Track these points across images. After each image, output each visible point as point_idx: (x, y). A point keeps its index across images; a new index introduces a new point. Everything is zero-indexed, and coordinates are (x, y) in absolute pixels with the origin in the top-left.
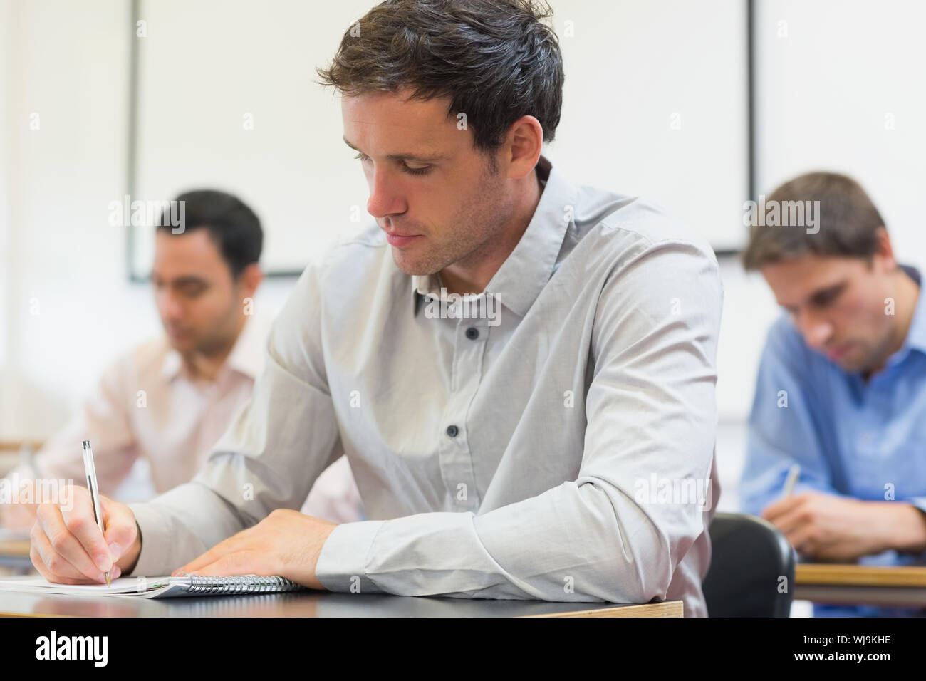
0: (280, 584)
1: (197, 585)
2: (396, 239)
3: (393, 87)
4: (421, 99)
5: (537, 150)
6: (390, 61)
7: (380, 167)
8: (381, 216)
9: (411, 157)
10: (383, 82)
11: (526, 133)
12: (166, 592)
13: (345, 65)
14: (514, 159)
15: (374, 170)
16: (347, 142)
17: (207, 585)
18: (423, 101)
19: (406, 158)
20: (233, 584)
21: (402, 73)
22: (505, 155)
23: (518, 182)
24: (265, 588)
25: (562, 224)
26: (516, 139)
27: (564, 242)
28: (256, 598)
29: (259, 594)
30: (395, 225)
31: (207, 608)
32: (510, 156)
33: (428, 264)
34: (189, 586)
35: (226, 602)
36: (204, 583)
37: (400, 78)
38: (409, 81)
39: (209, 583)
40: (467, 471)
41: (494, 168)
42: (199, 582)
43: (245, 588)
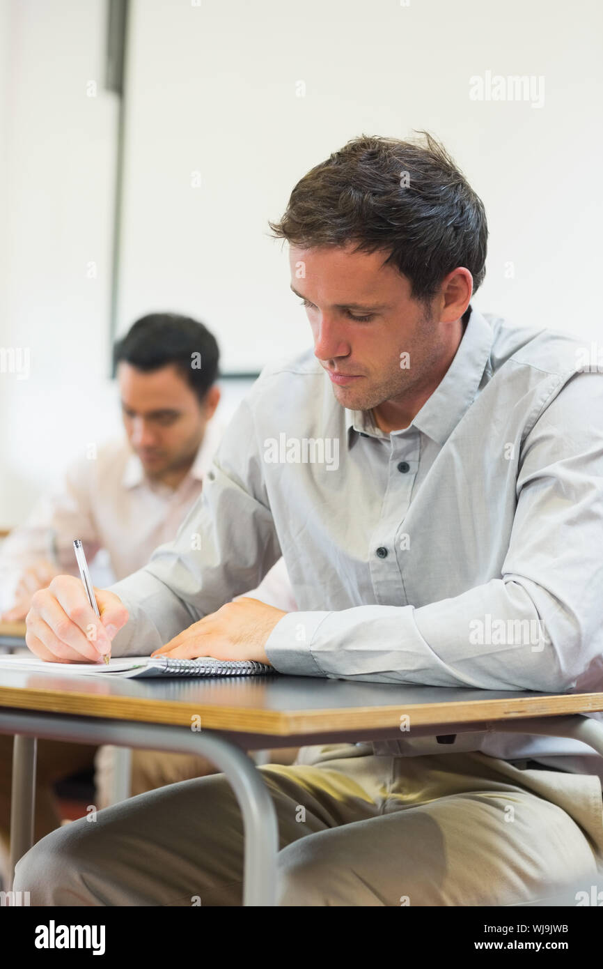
0: (254, 668)
1: (172, 667)
2: (339, 378)
3: (340, 241)
4: (365, 252)
5: (466, 299)
6: (338, 217)
7: (326, 315)
8: (325, 360)
9: (355, 307)
10: (332, 236)
11: (460, 283)
12: (145, 672)
13: (297, 220)
14: (447, 305)
15: (320, 317)
16: (295, 291)
17: (181, 668)
18: (365, 254)
19: (351, 307)
20: (203, 667)
21: (349, 228)
22: (438, 303)
23: (449, 326)
24: (231, 672)
25: (481, 363)
26: (449, 287)
27: (482, 380)
28: (223, 680)
29: (225, 676)
30: (338, 366)
31: (180, 687)
32: (443, 303)
33: (367, 400)
34: (165, 668)
35: (197, 683)
36: (178, 665)
37: (347, 232)
38: (354, 235)
39: (182, 665)
40: (397, 586)
41: (429, 315)
42: (173, 665)
43: (213, 671)
